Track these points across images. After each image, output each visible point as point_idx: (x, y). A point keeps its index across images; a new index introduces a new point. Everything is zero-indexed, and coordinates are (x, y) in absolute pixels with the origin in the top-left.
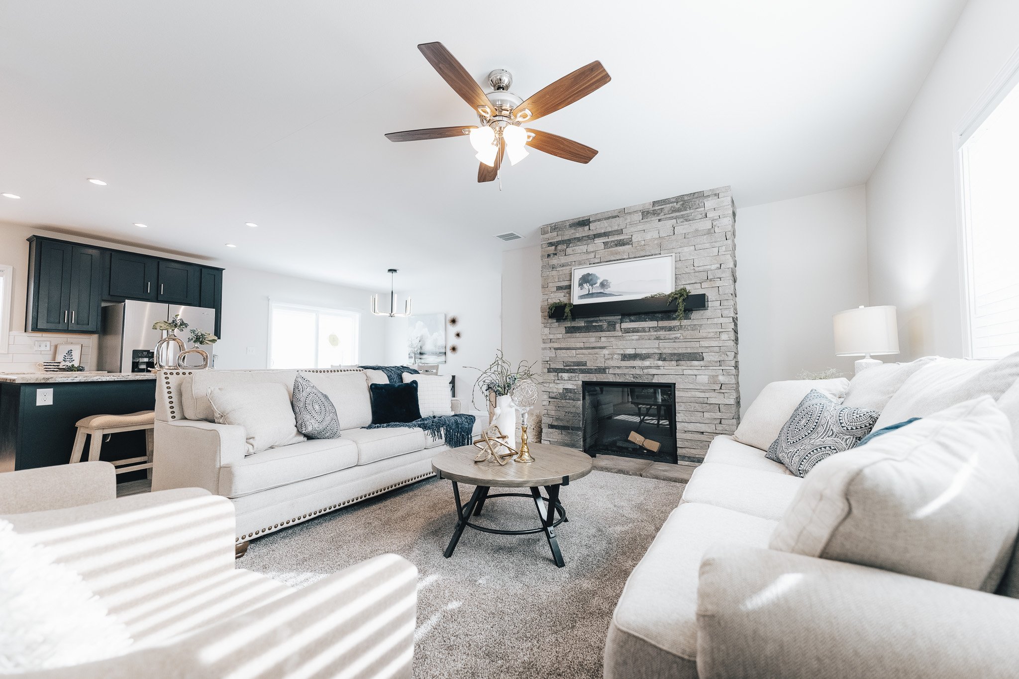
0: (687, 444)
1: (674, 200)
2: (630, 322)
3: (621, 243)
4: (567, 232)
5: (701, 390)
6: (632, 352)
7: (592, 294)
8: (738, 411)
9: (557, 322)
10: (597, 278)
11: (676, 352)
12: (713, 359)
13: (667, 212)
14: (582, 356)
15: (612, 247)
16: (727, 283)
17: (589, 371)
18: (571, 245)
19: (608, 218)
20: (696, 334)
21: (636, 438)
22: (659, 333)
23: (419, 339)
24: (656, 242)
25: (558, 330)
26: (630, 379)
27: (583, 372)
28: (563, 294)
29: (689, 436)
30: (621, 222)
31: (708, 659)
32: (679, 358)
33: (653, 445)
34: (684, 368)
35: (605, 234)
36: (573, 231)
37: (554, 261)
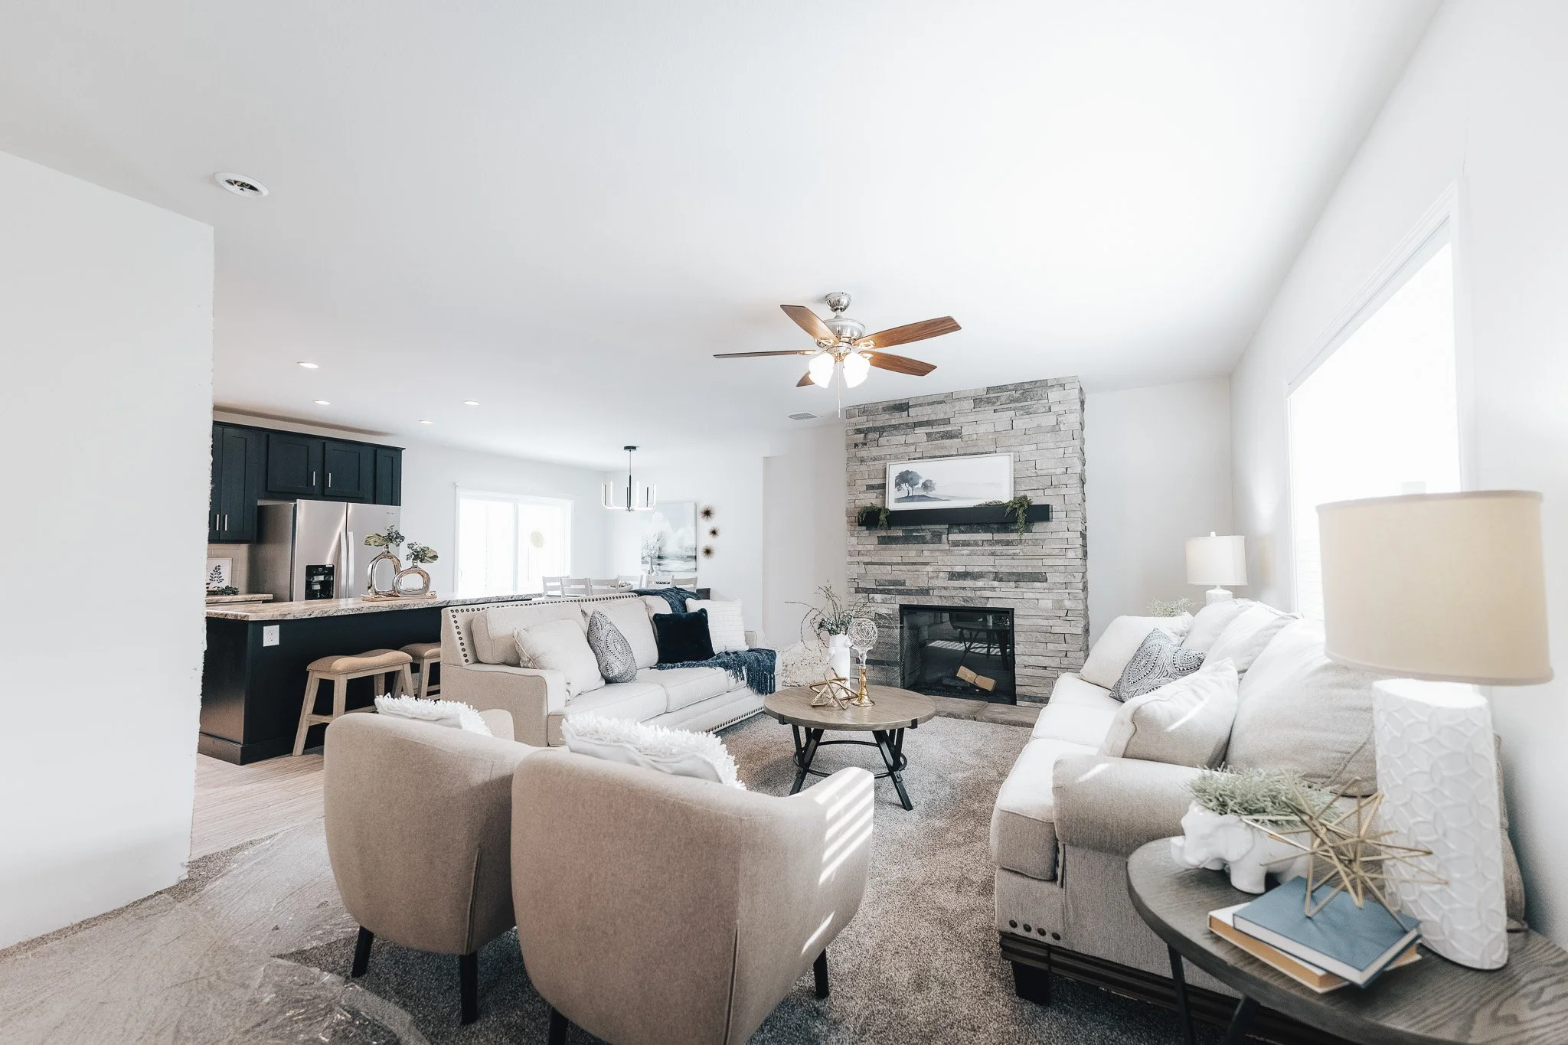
0: (1027, 681)
1: (1012, 388)
2: (960, 533)
3: (949, 436)
4: (879, 417)
5: (1043, 617)
6: (960, 569)
7: (913, 497)
8: (1087, 641)
9: (867, 530)
10: (919, 477)
11: (1014, 571)
12: (1058, 580)
13: (1004, 402)
14: (900, 573)
15: (937, 439)
16: (1074, 491)
17: (908, 592)
18: (885, 434)
19: (933, 403)
20: (1038, 550)
21: (965, 674)
22: (994, 548)
23: (657, 537)
24: (990, 437)
25: (869, 540)
26: (959, 603)
27: (900, 593)
28: (875, 495)
29: (1029, 672)
30: (948, 409)
31: (1059, 809)
32: (1019, 578)
33: (987, 683)
34: (1023, 590)
35: (928, 423)
36: (887, 416)
37: (863, 453)
